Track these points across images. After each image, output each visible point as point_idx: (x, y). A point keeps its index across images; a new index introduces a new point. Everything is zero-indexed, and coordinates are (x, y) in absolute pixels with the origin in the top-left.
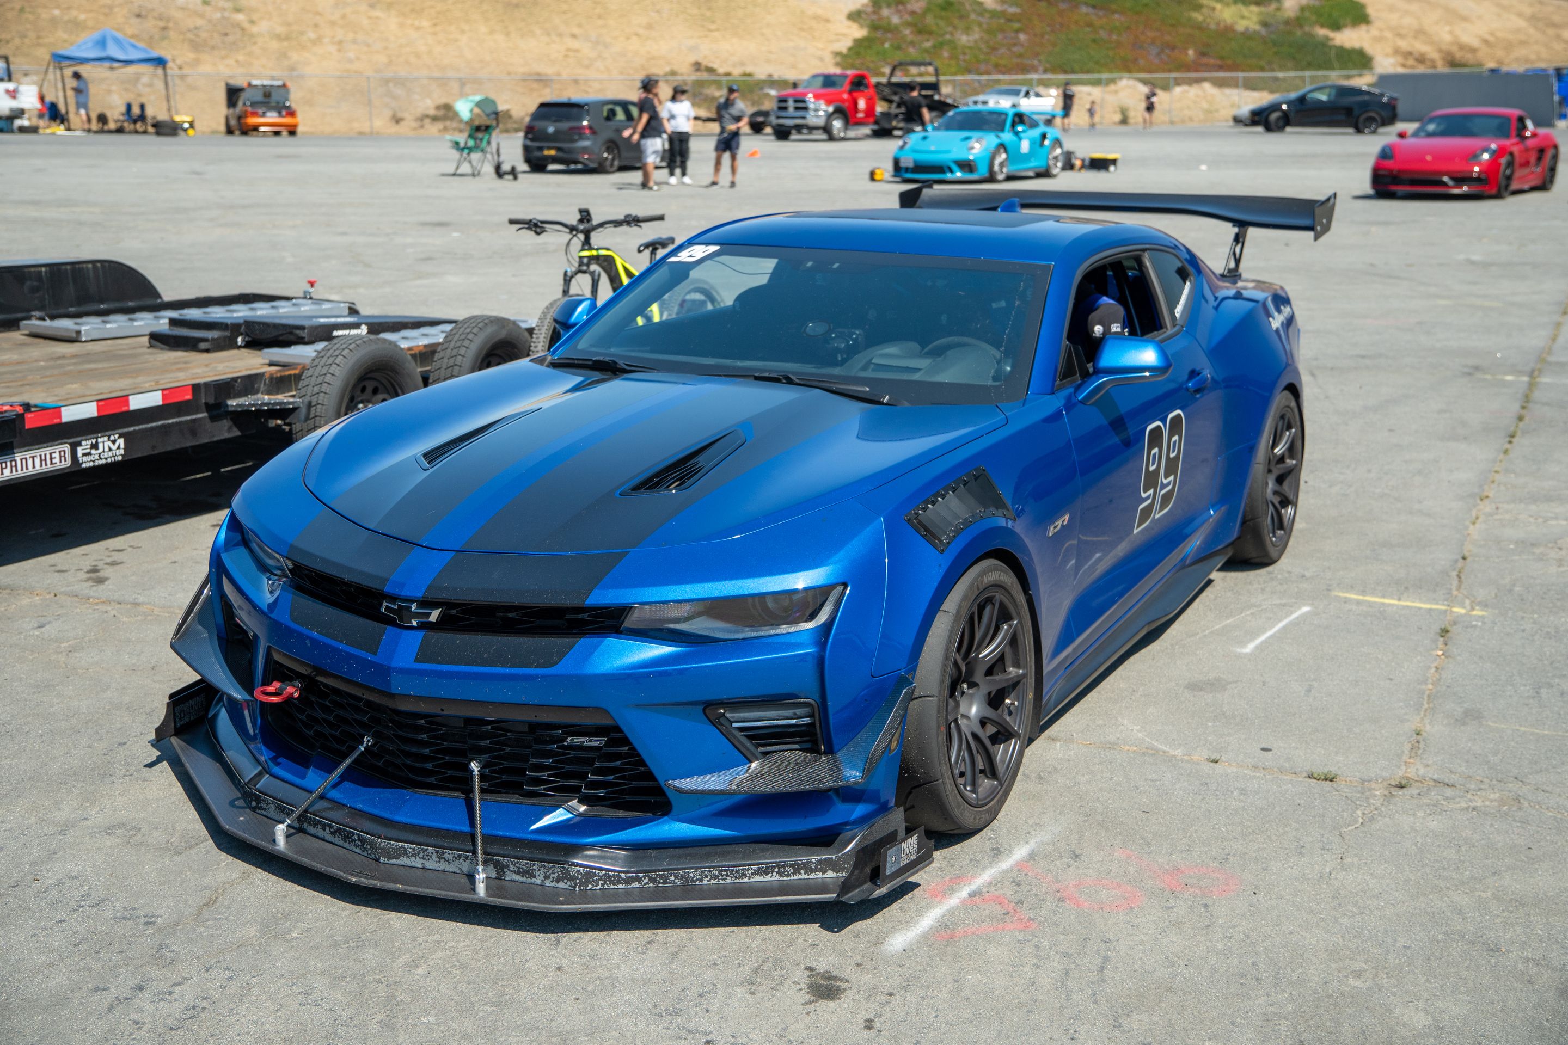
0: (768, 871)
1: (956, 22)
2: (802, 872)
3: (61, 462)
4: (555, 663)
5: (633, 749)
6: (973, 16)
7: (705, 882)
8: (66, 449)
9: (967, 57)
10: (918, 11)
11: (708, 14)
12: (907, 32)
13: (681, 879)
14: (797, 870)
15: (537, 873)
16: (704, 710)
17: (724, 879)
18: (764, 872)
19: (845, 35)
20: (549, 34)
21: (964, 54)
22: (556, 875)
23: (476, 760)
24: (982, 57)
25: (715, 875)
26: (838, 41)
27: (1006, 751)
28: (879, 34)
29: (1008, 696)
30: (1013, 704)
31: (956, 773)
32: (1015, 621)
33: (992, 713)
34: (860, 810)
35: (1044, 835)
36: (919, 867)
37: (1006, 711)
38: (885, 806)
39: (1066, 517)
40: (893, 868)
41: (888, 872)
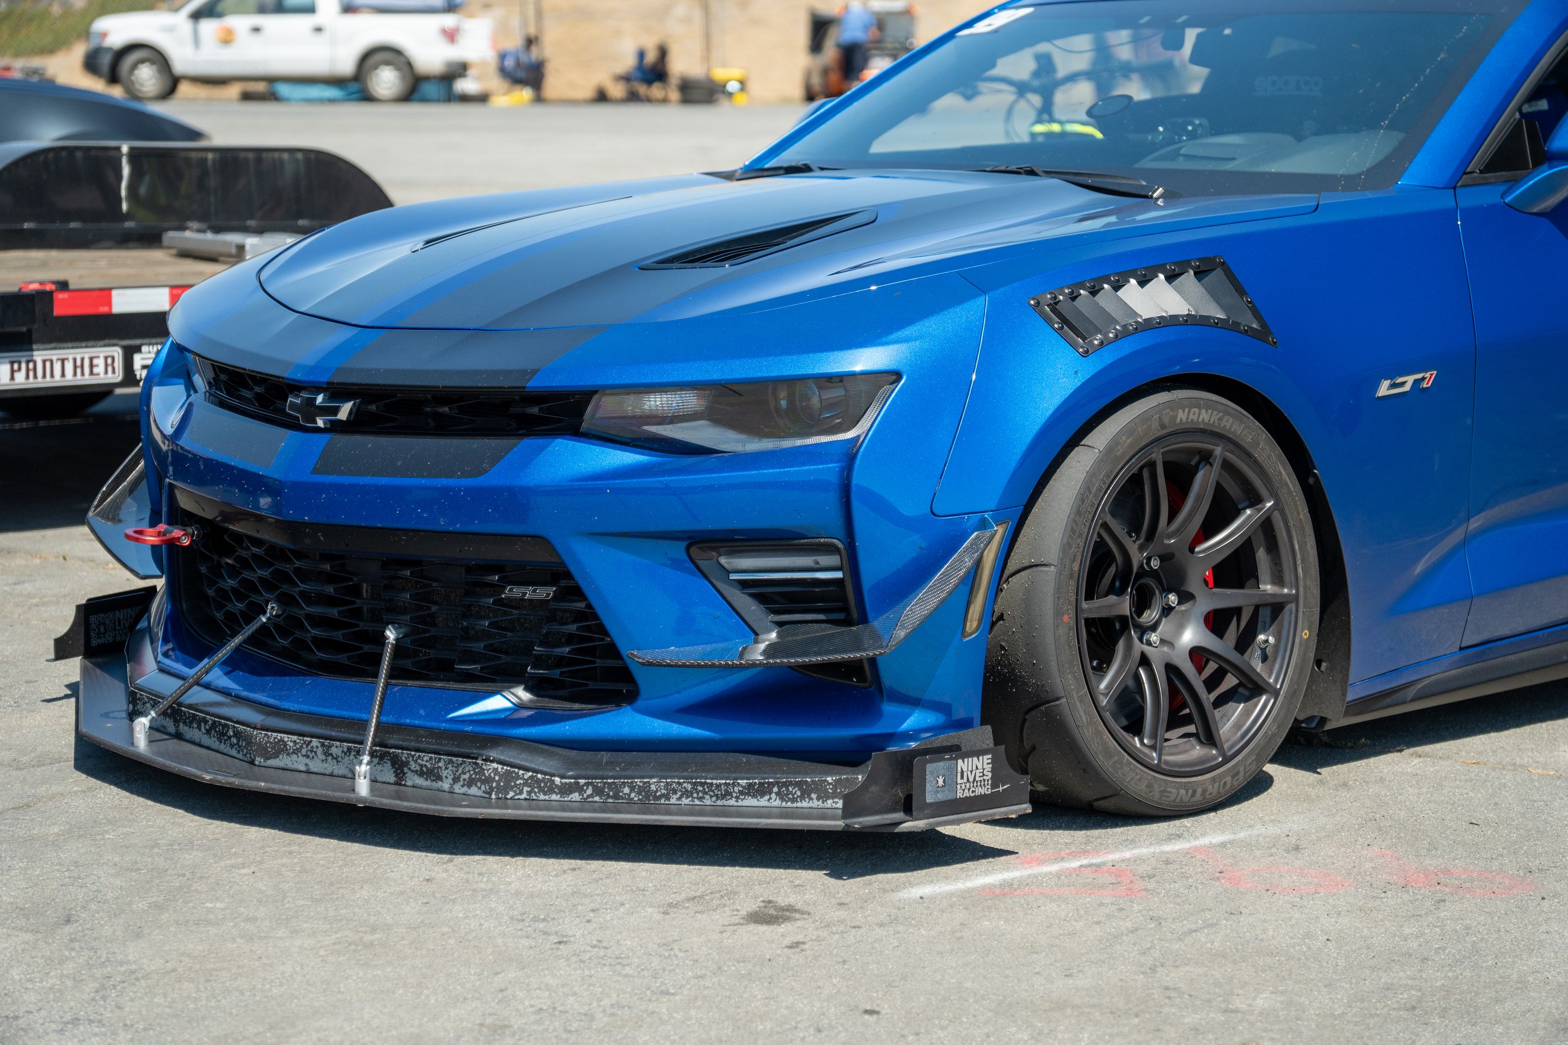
0: (762, 791)
2: (814, 796)
3: (106, 372)
4: (484, 472)
5: (589, 606)
7: (673, 801)
8: (116, 355)
13: (639, 793)
14: (805, 794)
15: (444, 773)
16: (688, 550)
17: (700, 799)
18: (757, 791)
22: (467, 776)
23: (393, 623)
25: (687, 790)
27: (1247, 713)
29: (1264, 630)
30: (1267, 641)
31: (1104, 702)
32: (1269, 505)
33: (1223, 646)
34: (915, 719)
35: (1272, 830)
36: (999, 812)
37: (1258, 653)
38: (965, 724)
39: (1428, 375)
40: (938, 792)
41: (929, 799)
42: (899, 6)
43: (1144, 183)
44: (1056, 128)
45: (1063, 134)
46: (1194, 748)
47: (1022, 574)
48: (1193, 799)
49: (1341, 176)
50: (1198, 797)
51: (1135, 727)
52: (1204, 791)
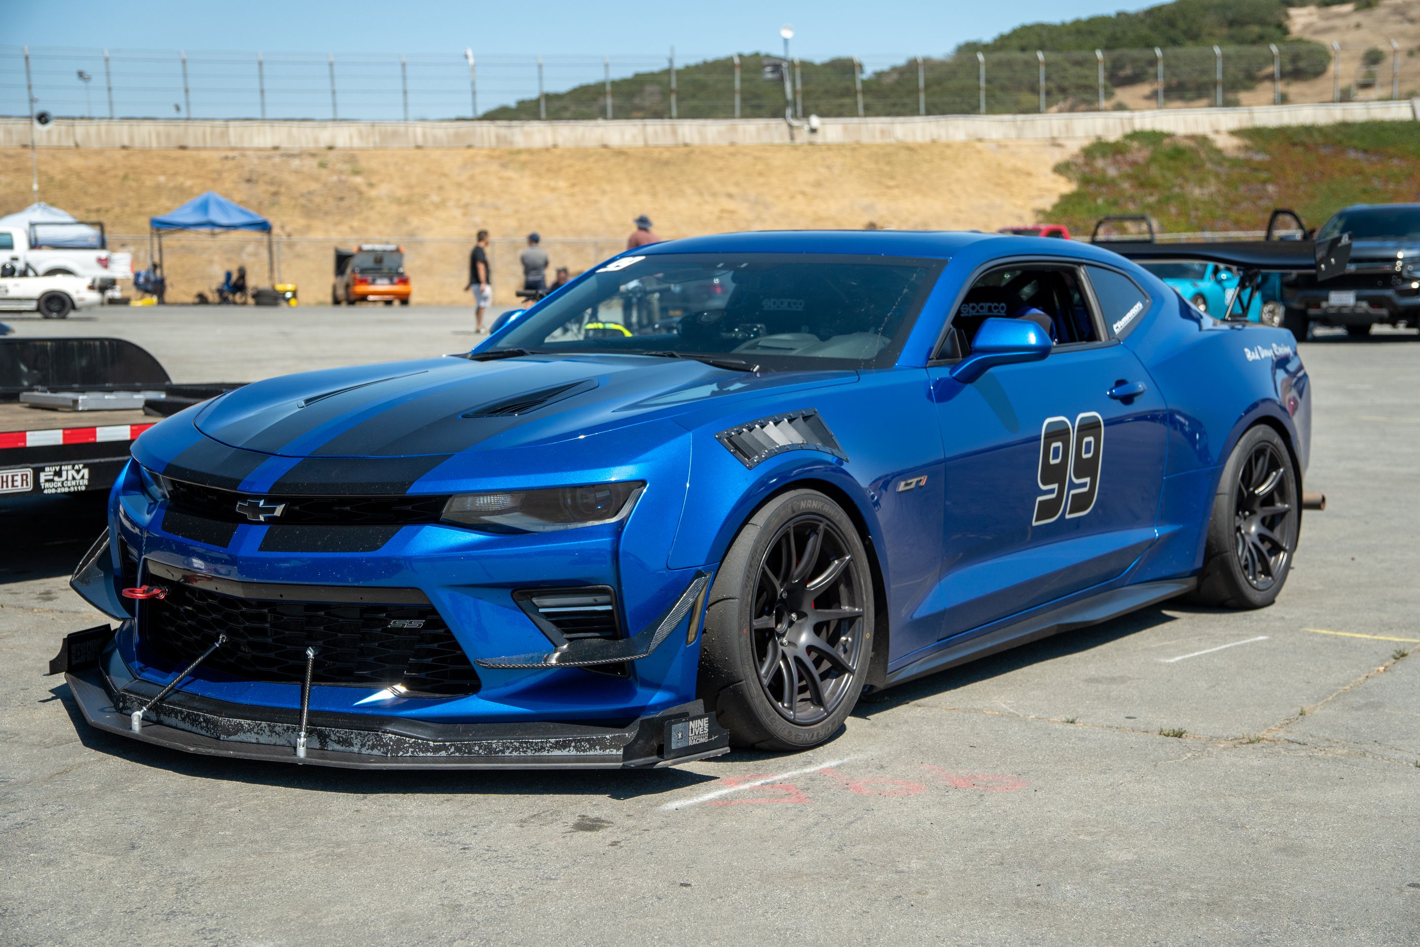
0: (564, 745)
1: (1187, 172)
2: (597, 747)
3: (22, 485)
4: (378, 547)
5: (448, 631)
6: (1209, 166)
7: (507, 754)
8: (29, 473)
9: (1200, 214)
10: (1140, 160)
12: (1126, 185)
13: (485, 750)
14: (592, 747)
15: (355, 742)
16: (512, 594)
17: (524, 752)
18: (562, 746)
19: (1049, 190)
21: (1197, 209)
22: (371, 743)
23: (312, 646)
24: (1219, 212)
25: (516, 747)
26: (1041, 197)
27: (838, 685)
28: (1091, 188)
29: (844, 634)
30: (847, 640)
31: (766, 682)
32: (847, 558)
33: (820, 643)
34: (658, 697)
35: (861, 756)
36: (712, 753)
37: (841, 648)
38: (684, 699)
39: (923, 478)
40: (678, 742)
41: (674, 747)
42: (392, 247)
43: (744, 363)
44: (600, 326)
45: (604, 331)
46: (810, 707)
47: (718, 604)
48: (813, 739)
50: (815, 738)
51: (780, 698)
52: (818, 734)
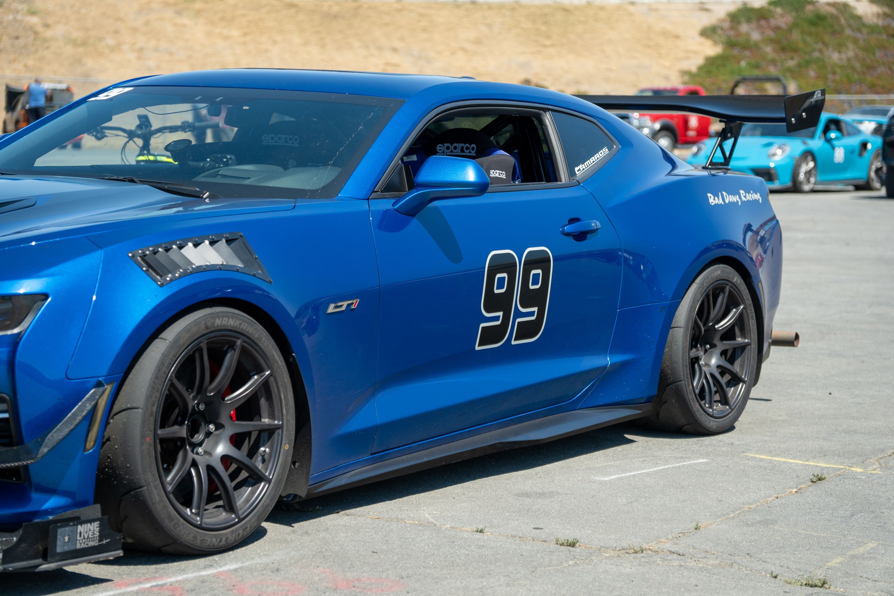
1: (827, 38)
6: (848, 32)
9: (838, 77)
10: (784, 26)
11: (544, 28)
12: (768, 49)
19: (695, 52)
20: (367, 47)
21: (834, 73)
24: (856, 76)
26: (687, 58)
28: (735, 52)
29: (263, 445)
30: (265, 451)
31: (169, 488)
32: (267, 373)
33: (240, 455)
34: (52, 502)
35: (265, 560)
36: (102, 556)
37: (260, 458)
38: (83, 504)
39: (354, 301)
40: (64, 546)
41: (59, 550)
42: (63, 86)
43: (198, 190)
44: (151, 158)
45: (156, 161)
46: (222, 514)
47: (122, 413)
48: (220, 544)
49: (308, 190)
50: (223, 543)
51: (188, 503)
52: (227, 539)
